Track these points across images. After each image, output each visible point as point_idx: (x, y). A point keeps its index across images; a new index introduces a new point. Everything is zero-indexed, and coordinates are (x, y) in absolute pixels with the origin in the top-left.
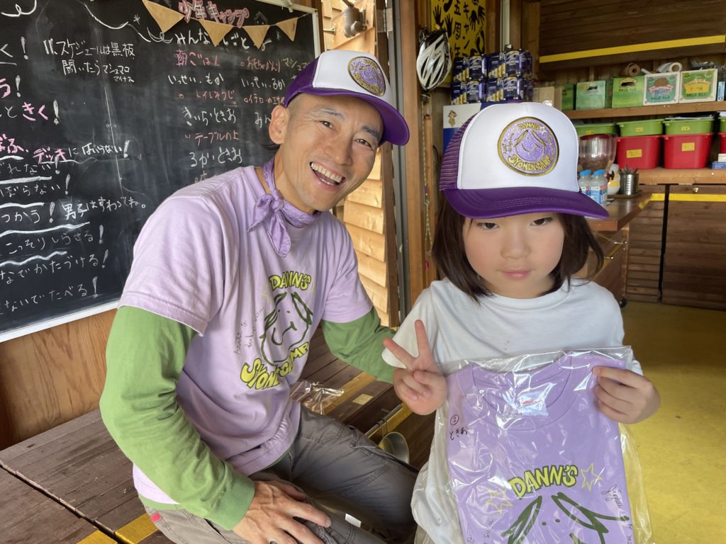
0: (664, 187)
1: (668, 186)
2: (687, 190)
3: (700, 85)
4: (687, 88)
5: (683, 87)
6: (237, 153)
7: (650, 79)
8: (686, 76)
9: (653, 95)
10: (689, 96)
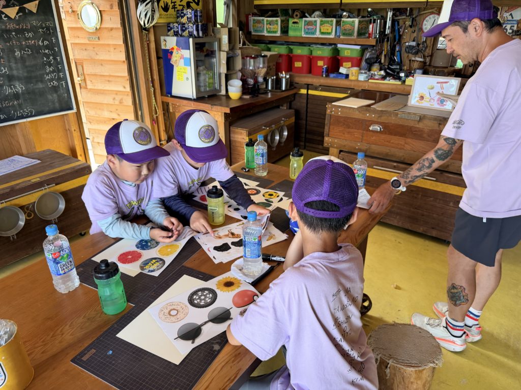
0: (306, 85)
1: (308, 85)
2: (316, 89)
3: (328, 28)
4: (322, 28)
5: (320, 27)
6: (5, 69)
7: (305, 21)
8: (321, 21)
9: (307, 31)
10: (322, 33)
